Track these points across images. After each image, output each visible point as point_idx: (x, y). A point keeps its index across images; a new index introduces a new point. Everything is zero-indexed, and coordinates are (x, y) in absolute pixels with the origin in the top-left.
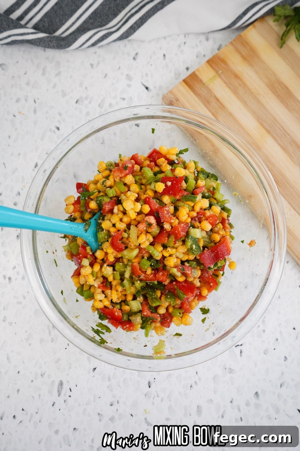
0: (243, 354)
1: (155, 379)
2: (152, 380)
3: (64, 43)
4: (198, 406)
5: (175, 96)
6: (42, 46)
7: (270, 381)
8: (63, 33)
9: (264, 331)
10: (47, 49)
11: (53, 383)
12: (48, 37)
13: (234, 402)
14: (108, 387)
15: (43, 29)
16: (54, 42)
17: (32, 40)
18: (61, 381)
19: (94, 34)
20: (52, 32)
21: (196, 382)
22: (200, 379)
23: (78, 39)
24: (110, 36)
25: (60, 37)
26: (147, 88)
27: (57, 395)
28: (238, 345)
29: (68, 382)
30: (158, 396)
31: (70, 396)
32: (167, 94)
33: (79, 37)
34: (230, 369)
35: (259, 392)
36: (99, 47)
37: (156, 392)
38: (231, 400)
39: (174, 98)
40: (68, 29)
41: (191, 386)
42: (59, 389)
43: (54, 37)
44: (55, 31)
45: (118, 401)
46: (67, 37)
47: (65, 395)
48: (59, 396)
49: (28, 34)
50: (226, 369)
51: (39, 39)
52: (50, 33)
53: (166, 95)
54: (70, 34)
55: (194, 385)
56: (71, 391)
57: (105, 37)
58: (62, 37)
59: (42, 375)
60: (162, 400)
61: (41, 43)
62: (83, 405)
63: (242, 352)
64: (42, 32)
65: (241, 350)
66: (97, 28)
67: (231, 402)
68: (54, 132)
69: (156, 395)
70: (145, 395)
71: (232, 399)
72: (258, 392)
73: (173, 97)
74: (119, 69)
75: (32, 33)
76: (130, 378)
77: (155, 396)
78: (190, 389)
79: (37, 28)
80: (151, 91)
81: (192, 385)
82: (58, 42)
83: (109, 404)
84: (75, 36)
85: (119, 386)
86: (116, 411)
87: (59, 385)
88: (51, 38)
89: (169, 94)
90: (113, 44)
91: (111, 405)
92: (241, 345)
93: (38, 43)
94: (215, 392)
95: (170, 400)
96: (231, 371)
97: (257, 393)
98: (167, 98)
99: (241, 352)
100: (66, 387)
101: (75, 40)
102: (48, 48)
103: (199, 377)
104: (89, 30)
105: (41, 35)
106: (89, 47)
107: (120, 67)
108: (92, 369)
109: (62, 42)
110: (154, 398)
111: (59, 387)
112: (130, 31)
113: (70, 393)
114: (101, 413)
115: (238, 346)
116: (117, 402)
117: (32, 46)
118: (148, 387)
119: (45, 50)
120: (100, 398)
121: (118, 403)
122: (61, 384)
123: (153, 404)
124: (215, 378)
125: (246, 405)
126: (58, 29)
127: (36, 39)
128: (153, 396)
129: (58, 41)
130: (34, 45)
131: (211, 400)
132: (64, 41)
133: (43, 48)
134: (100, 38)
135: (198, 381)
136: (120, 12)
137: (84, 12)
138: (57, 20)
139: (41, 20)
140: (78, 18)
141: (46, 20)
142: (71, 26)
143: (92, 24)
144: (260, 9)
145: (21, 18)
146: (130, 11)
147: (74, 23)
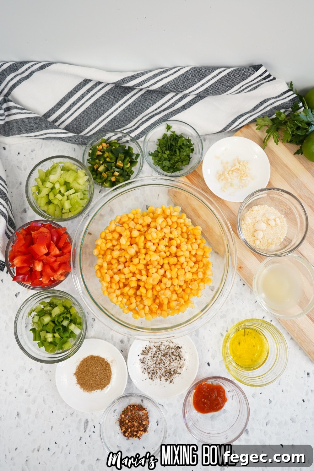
6: (70, 143)
8: (88, 133)
15: (72, 130)
16: (80, 140)
17: (63, 137)
40: (92, 130)
43: (81, 136)
44: (81, 132)
46: (90, 136)
49: (61, 133)
51: (68, 137)
52: (78, 133)
54: (93, 134)
58: (87, 136)
61: (70, 140)
64: (71, 132)
66: (114, 130)
75: (64, 133)
79: (67, 128)
82: (82, 140)
88: (78, 137)
93: (67, 140)
102: (75, 144)
105: (70, 135)
109: (86, 140)
117: (63, 142)
126: (84, 130)
127: (66, 138)
130: (65, 141)
132: (88, 140)
136: (134, 119)
137: (105, 119)
138: (84, 123)
139: (71, 123)
140: (100, 123)
141: (75, 123)
142: (94, 128)
143: (111, 127)
144: (245, 120)
145: (56, 121)
146: (141, 119)
147: (96, 126)
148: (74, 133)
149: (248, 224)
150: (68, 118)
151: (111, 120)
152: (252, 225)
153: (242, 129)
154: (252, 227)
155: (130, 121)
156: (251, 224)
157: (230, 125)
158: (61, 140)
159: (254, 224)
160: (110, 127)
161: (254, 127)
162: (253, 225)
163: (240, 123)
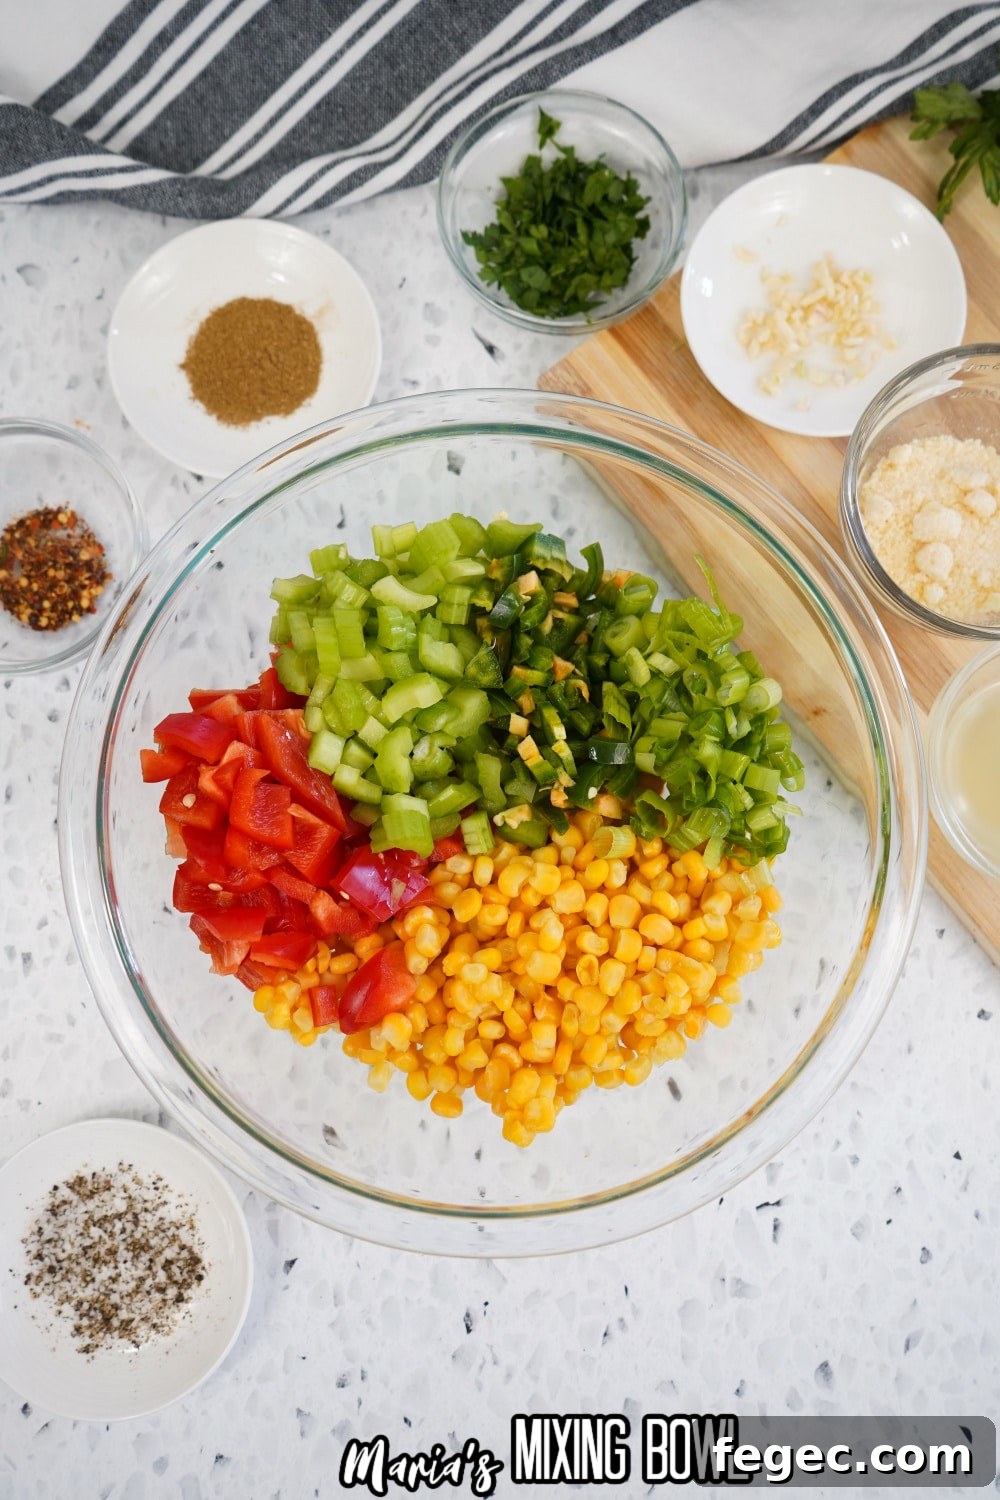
0: (783, 1233)
1: (486, 1304)
2: (477, 1309)
3: (224, 199)
4: (627, 1401)
5: (580, 378)
6: (155, 211)
7: (872, 1329)
8: (225, 167)
9: (855, 1160)
12: (173, 182)
13: (748, 1391)
14: (332, 1325)
15: (161, 155)
16: (193, 196)
17: (124, 190)
19: (322, 172)
20: (188, 163)
21: (621, 1320)
22: (636, 1312)
23: (270, 186)
24: (372, 176)
25: (213, 180)
26: (491, 349)
28: (767, 1204)
30: (495, 1363)
32: (553, 370)
33: (275, 182)
34: (738, 1281)
35: (834, 1365)
36: (340, 213)
37: (491, 1347)
38: (737, 1385)
39: (575, 384)
40: (239, 155)
41: (605, 1334)
43: (195, 179)
44: (197, 162)
45: (362, 1372)
46: (236, 179)
49: (110, 171)
50: (724, 1280)
51: (144, 187)
52: (182, 169)
53: (550, 374)
54: (248, 172)
55: (615, 1331)
57: (356, 181)
58: (219, 181)
60: (509, 1376)
61: (151, 201)
62: (249, 1379)
63: (780, 1228)
64: (157, 164)
65: (776, 1220)
66: (331, 150)
67: (738, 1391)
68: (185, 486)
69: (489, 1358)
70: (453, 1357)
71: (742, 1382)
72: (831, 1364)
73: (571, 380)
74: (401, 286)
75: (123, 170)
76: (406, 1299)
77: (484, 1362)
78: (604, 1344)
79: (141, 151)
80: (503, 357)
81: (609, 1332)
82: (205, 198)
83: (334, 1381)
84: (261, 177)
85: (369, 1322)
86: (357, 1404)
88: (184, 183)
89: (559, 371)
91: (342, 1385)
92: (778, 1203)
93: (142, 201)
94: (683, 1357)
95: (536, 1378)
96: (741, 1288)
97: (825, 1366)
98: (551, 383)
99: (776, 1228)
101: (262, 189)
102: (174, 215)
103: (633, 1305)
104: (307, 156)
105: (153, 175)
106: (305, 211)
107: (404, 280)
108: (283, 1263)
109: (219, 197)
110: (481, 1367)
112: (438, 159)
114: (306, 1410)
115: (766, 1208)
116: (359, 1375)
117: (125, 209)
118: (465, 1330)
119: (164, 223)
120: (304, 1358)
121: (363, 1378)
123: (480, 1387)
124: (686, 1309)
125: (788, 1405)
126: (208, 154)
127: (134, 189)
128: (479, 1361)
129: (207, 194)
130: (131, 206)
131: (672, 1382)
132: (226, 195)
134: (342, 182)
135: (629, 1319)
136: (409, 100)
137: (293, 102)
138: (207, 127)
139: (154, 126)
140: (273, 121)
141: (169, 124)
142: (250, 145)
143: (318, 138)
144: (868, 98)
145: (90, 119)
146: (438, 98)
147: (258, 137)
148: (168, 167)
149: (882, 526)
150: (140, 106)
151: (318, 106)
152: (902, 524)
153: (854, 144)
154: (902, 532)
155: (393, 111)
156: (897, 523)
157: (801, 123)
158: (116, 201)
159: (908, 520)
160: (313, 137)
161: (901, 133)
162: (906, 525)
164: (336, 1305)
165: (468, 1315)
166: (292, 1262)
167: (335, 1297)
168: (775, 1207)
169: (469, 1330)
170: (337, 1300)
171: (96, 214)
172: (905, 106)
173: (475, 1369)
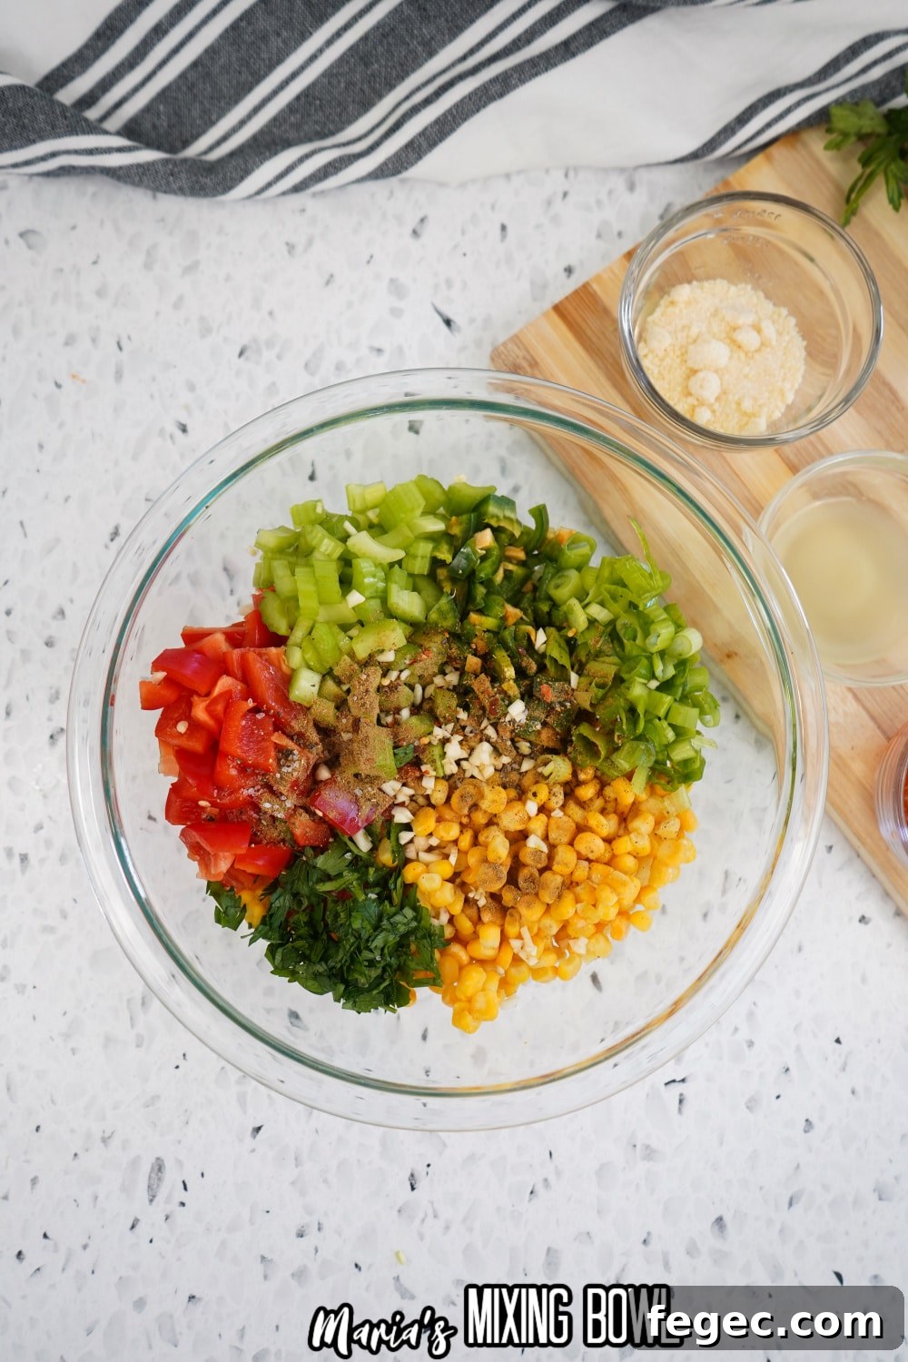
0: (687, 1107)
1: (429, 1165)
2: (421, 1170)
3: (211, 180)
4: (549, 1250)
5: (528, 352)
6: (148, 187)
7: (761, 1188)
8: (211, 148)
9: (751, 1044)
10: (160, 196)
11: (135, 1163)
12: (166, 162)
13: (654, 1241)
14: (293, 1183)
15: (153, 135)
16: (183, 176)
18: (158, 1159)
19: (301, 160)
20: (178, 144)
21: (546, 1180)
22: (558, 1173)
23: (253, 170)
24: (346, 166)
25: (200, 161)
26: (448, 322)
27: (146, 1198)
28: (674, 1081)
29: (180, 1163)
30: (435, 1216)
31: (183, 1204)
32: (504, 344)
33: (258, 167)
34: (648, 1147)
35: (727, 1219)
36: (314, 195)
37: (432, 1203)
38: (645, 1236)
39: (524, 358)
40: (224, 138)
41: (532, 1192)
42: (152, 1182)
44: (186, 144)
45: (319, 1224)
46: (221, 161)
47: (168, 1200)
48: (151, 1201)
49: (109, 151)
50: (635, 1146)
51: (139, 166)
52: (172, 149)
53: (502, 348)
54: (232, 154)
55: (540, 1189)
56: (185, 1188)
57: (331, 170)
58: (206, 162)
59: (105, 1140)
60: (447, 1228)
61: (145, 179)
62: (219, 1230)
63: (684, 1102)
65: (681, 1095)
67: (645, 1241)
68: (171, 437)
69: (430, 1213)
70: (399, 1211)
71: (649, 1233)
72: (725, 1218)
73: (521, 354)
74: (368, 262)
75: (120, 150)
76: (359, 1161)
77: (426, 1216)
78: (530, 1200)
79: (133, 131)
80: (459, 330)
81: (536, 1189)
82: (194, 178)
83: (294, 1232)
84: (246, 162)
85: (325, 1181)
86: (314, 1252)
87: (152, 1169)
88: (175, 163)
89: (510, 346)
90: (356, 187)
91: (301, 1235)
92: (683, 1080)
93: (137, 179)
94: (598, 1212)
95: (471, 1230)
96: (650, 1153)
97: (720, 1220)
98: (503, 357)
99: (681, 1101)
100: (172, 1177)
101: (246, 173)
102: (165, 192)
103: (556, 1167)
104: (288, 144)
105: (147, 156)
106: (284, 194)
107: (372, 257)
108: (250, 1129)
109: (206, 178)
110: (423, 1220)
111: (153, 1175)
112: (407, 155)
113: (183, 1196)
114: (269, 1256)
115: (673, 1084)
116: (316, 1226)
118: (410, 1187)
119: (154, 197)
120: (268, 1212)
121: (319, 1229)
122: (159, 1167)
123: (421, 1237)
124: (602, 1171)
125: (688, 1253)
126: (196, 137)
127: (129, 168)
128: (421, 1215)
129: (196, 175)
130: (126, 182)
131: (588, 1233)
132: (213, 176)
133: (149, 193)
134: (319, 170)
135: (552, 1179)
136: (381, 97)
137: (275, 93)
138: (196, 112)
139: (148, 109)
140: (256, 110)
141: (161, 107)
142: (234, 130)
143: (297, 127)
144: (788, 111)
145: (89, 100)
146: (407, 98)
147: (242, 123)
148: (159, 148)
150: (136, 90)
151: (298, 98)
153: (773, 150)
155: (366, 106)
157: (728, 131)
158: (113, 177)
160: (292, 125)
161: (816, 143)
163: (769, 125)
164: (297, 1166)
165: (412, 1175)
166: (258, 1129)
167: (296, 1159)
168: (681, 1084)
169: (413, 1189)
170: (298, 1161)
171: (92, 186)
172: (821, 119)
173: (417, 1221)
